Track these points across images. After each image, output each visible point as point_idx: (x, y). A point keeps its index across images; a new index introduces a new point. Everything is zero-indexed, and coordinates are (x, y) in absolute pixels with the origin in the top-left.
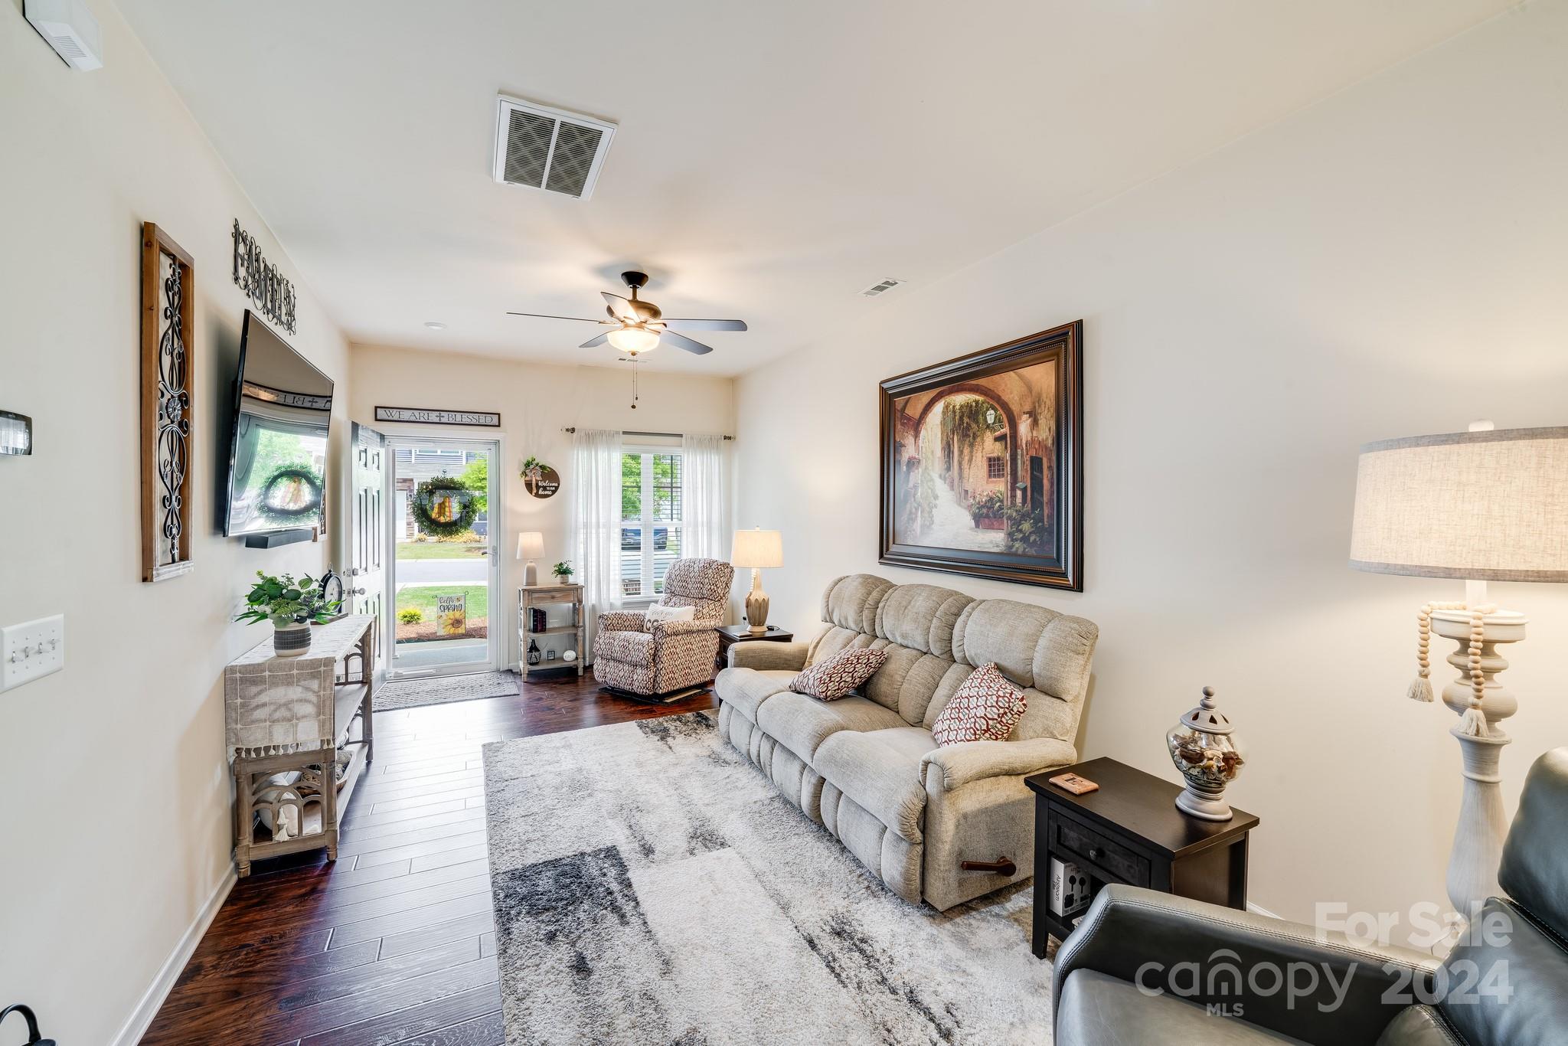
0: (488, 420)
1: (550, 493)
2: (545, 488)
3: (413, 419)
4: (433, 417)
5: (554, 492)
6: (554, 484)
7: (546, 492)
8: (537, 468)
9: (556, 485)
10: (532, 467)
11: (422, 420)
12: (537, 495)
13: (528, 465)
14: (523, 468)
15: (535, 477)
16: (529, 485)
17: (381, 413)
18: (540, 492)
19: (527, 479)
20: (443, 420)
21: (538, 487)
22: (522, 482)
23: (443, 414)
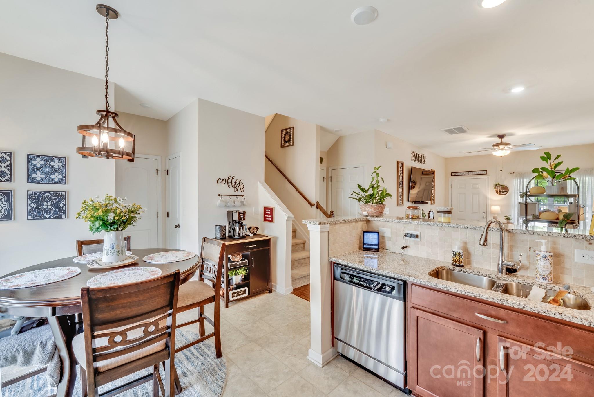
0: (483, 172)
1: (505, 194)
2: (503, 192)
3: (461, 175)
4: (467, 173)
5: (506, 193)
6: (506, 191)
7: (503, 193)
8: (500, 186)
9: (507, 191)
10: (498, 186)
11: (463, 175)
12: (500, 194)
13: (496, 185)
14: (495, 186)
15: (499, 189)
16: (497, 191)
17: (453, 174)
18: (501, 193)
19: (496, 189)
20: (469, 174)
21: (500, 192)
22: (495, 190)
23: (469, 172)
